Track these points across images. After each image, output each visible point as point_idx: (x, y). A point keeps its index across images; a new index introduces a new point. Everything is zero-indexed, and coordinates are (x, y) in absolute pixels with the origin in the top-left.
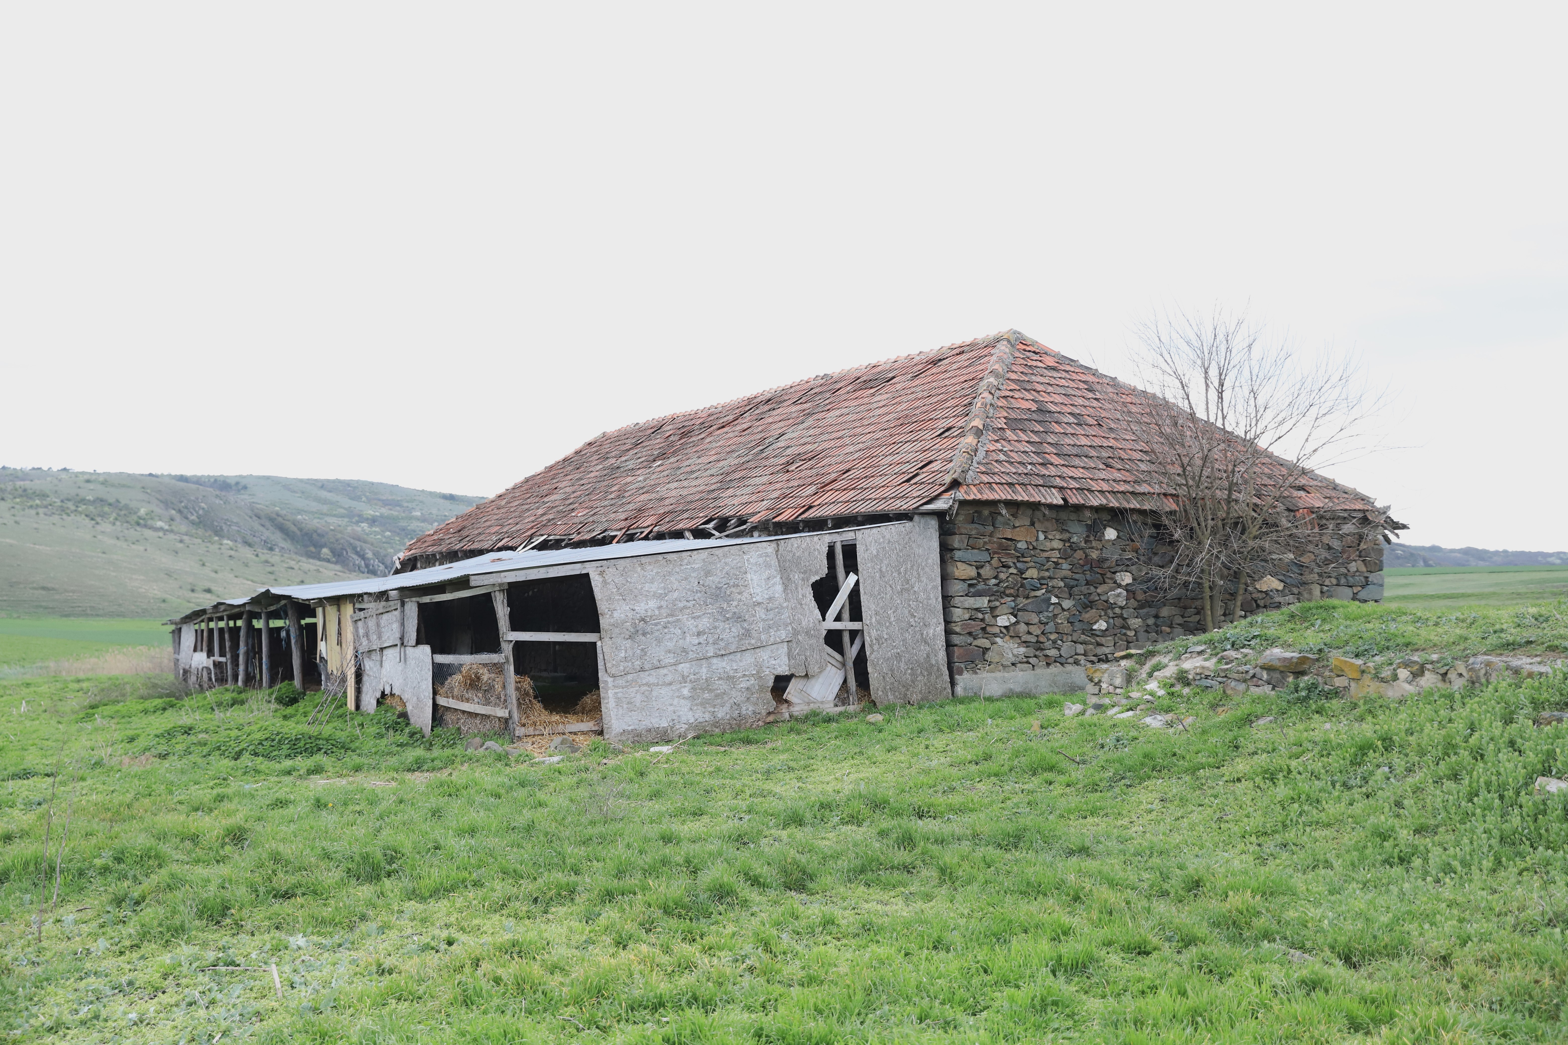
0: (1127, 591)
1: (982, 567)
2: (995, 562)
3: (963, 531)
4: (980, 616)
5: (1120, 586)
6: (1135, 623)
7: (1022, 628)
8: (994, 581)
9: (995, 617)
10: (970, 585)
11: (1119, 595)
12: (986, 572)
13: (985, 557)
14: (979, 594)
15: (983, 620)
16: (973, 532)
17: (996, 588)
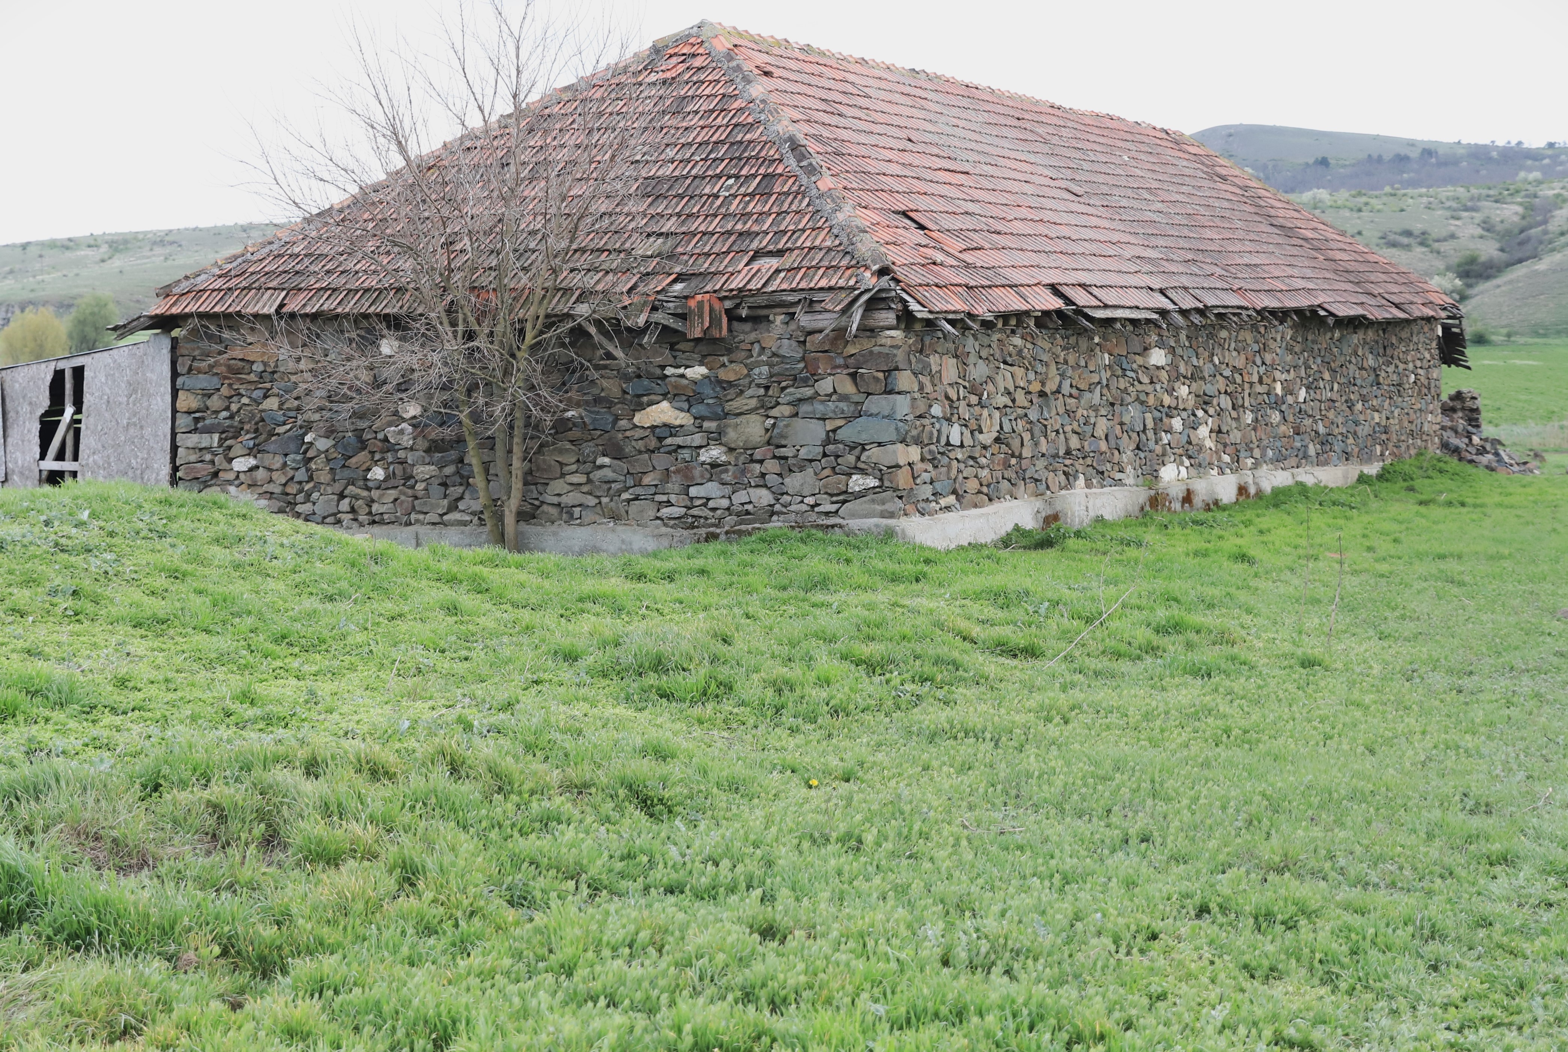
0: (414, 426)
1: (210, 396)
2: (225, 391)
3: (186, 352)
4: (208, 457)
5: (404, 420)
6: (424, 471)
7: (261, 474)
8: (225, 414)
9: (229, 461)
10: (197, 420)
11: (402, 432)
12: (215, 402)
13: (215, 382)
14: (209, 431)
15: (212, 462)
16: (196, 353)
17: (228, 422)
